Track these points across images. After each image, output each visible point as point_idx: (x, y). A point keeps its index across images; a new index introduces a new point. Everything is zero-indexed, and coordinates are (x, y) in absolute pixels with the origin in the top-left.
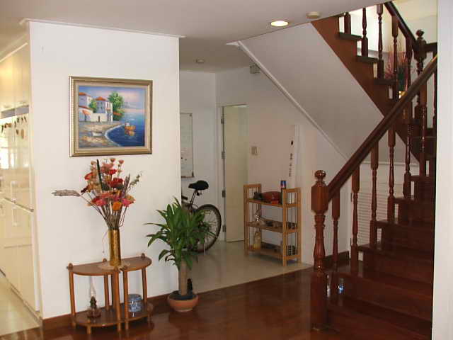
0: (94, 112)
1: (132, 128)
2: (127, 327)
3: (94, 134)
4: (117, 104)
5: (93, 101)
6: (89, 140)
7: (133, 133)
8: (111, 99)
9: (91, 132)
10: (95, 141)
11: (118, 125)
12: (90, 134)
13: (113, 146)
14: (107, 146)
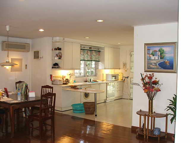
0: (153, 56)
1: (168, 62)
2: (147, 138)
3: (153, 64)
4: (162, 53)
5: (153, 52)
6: (151, 66)
7: (168, 64)
8: (159, 51)
9: (152, 63)
10: (153, 67)
11: (162, 61)
12: (151, 64)
13: (161, 69)
14: (158, 69)
